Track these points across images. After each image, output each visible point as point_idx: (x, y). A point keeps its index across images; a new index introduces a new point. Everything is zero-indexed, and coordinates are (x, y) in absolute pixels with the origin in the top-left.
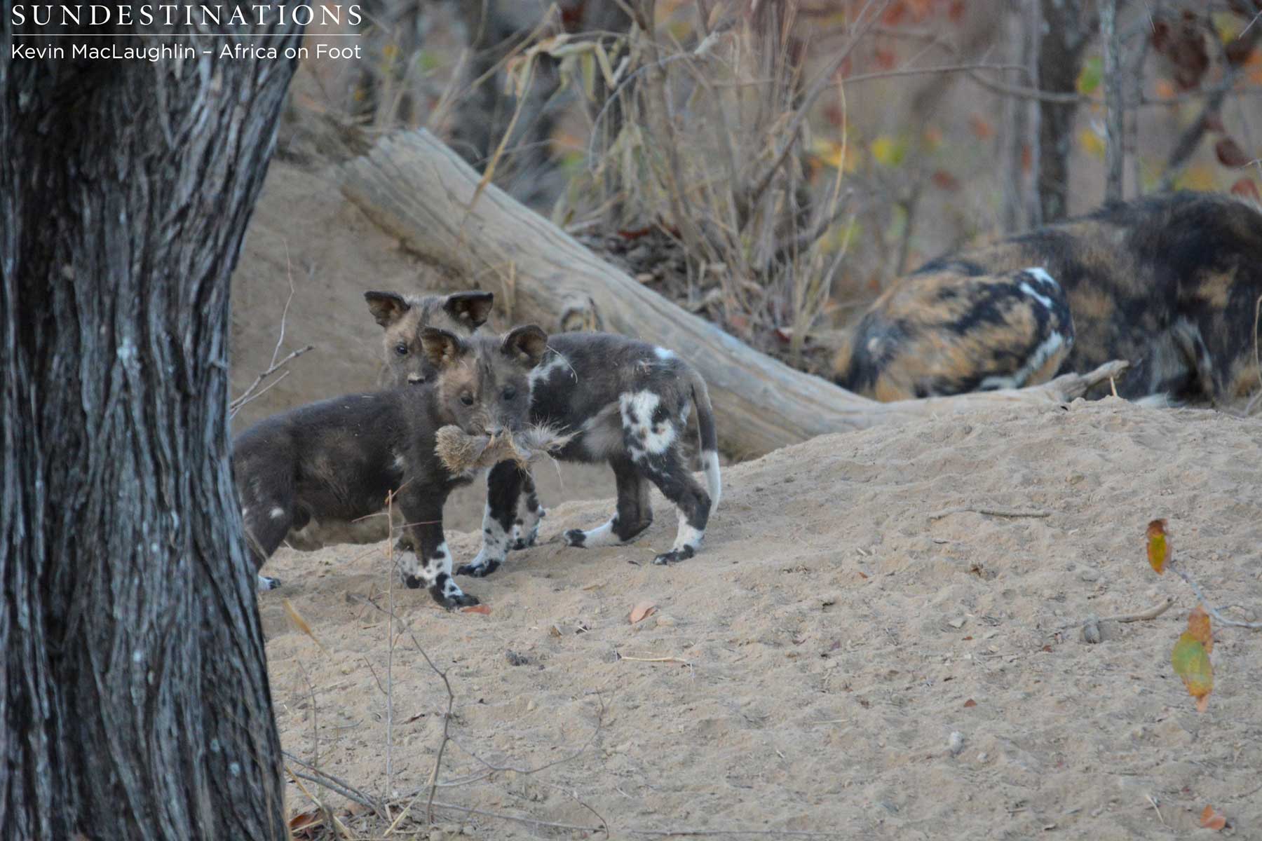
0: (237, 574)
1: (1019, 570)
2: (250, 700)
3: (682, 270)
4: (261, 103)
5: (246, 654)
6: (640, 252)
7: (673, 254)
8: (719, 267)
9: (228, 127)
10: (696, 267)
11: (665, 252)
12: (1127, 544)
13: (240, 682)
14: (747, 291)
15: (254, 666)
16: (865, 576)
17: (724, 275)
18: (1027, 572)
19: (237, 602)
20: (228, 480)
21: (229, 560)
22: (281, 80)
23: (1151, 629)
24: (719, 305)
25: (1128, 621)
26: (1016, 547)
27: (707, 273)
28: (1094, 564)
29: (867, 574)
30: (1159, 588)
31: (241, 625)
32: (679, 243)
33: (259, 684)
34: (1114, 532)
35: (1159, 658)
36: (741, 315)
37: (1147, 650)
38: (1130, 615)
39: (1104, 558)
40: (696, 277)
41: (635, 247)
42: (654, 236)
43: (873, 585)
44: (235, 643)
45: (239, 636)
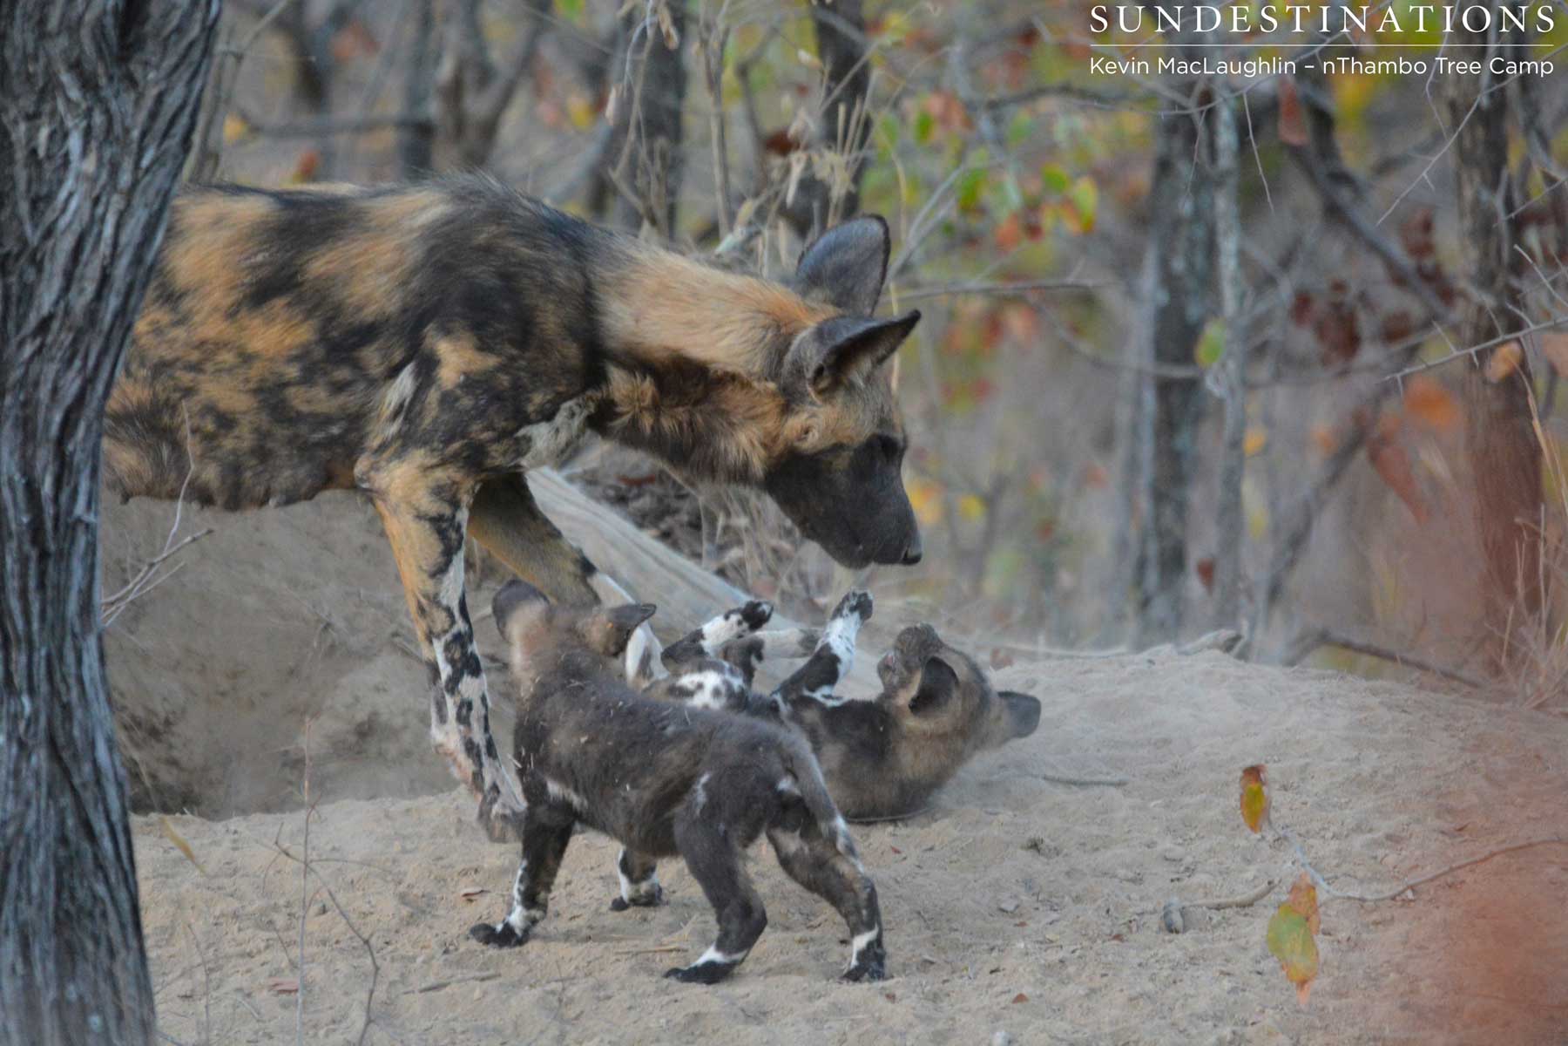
0: (104, 781)
1: (1088, 847)
2: (117, 938)
3: (695, 525)
4: (144, 192)
5: (113, 879)
6: (645, 502)
7: (686, 505)
8: (741, 521)
9: (103, 220)
10: (713, 521)
11: (675, 504)
12: (1221, 818)
13: (104, 915)
14: (775, 551)
15: (122, 895)
16: (897, 852)
17: (747, 530)
18: (1097, 849)
19: (102, 815)
20: (96, 665)
21: (94, 762)
22: (170, 165)
23: (1248, 918)
24: (740, 566)
25: (1218, 908)
26: (1086, 820)
27: (726, 529)
28: (1180, 841)
29: (900, 849)
30: (1258, 870)
31: (107, 843)
32: (693, 492)
33: (128, 918)
34: (1205, 805)
35: (1256, 951)
36: (767, 578)
37: (1242, 942)
38: (1223, 900)
39: (1193, 835)
40: (712, 536)
41: (639, 496)
42: (661, 482)
43: (908, 861)
44: (100, 866)
45: (105, 858)
